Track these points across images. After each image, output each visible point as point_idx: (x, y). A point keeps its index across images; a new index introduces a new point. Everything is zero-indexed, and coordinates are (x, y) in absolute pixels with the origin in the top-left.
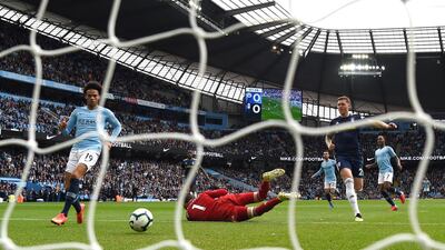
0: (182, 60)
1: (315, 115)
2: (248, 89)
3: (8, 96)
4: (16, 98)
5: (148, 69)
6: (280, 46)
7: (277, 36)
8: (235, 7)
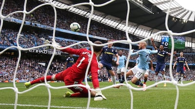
0: (135, 24)
1: (191, 47)
2: (163, 36)
3: (63, 39)
4: (67, 40)
5: (121, 28)
6: (176, 18)
7: (175, 14)
8: (157, 2)
